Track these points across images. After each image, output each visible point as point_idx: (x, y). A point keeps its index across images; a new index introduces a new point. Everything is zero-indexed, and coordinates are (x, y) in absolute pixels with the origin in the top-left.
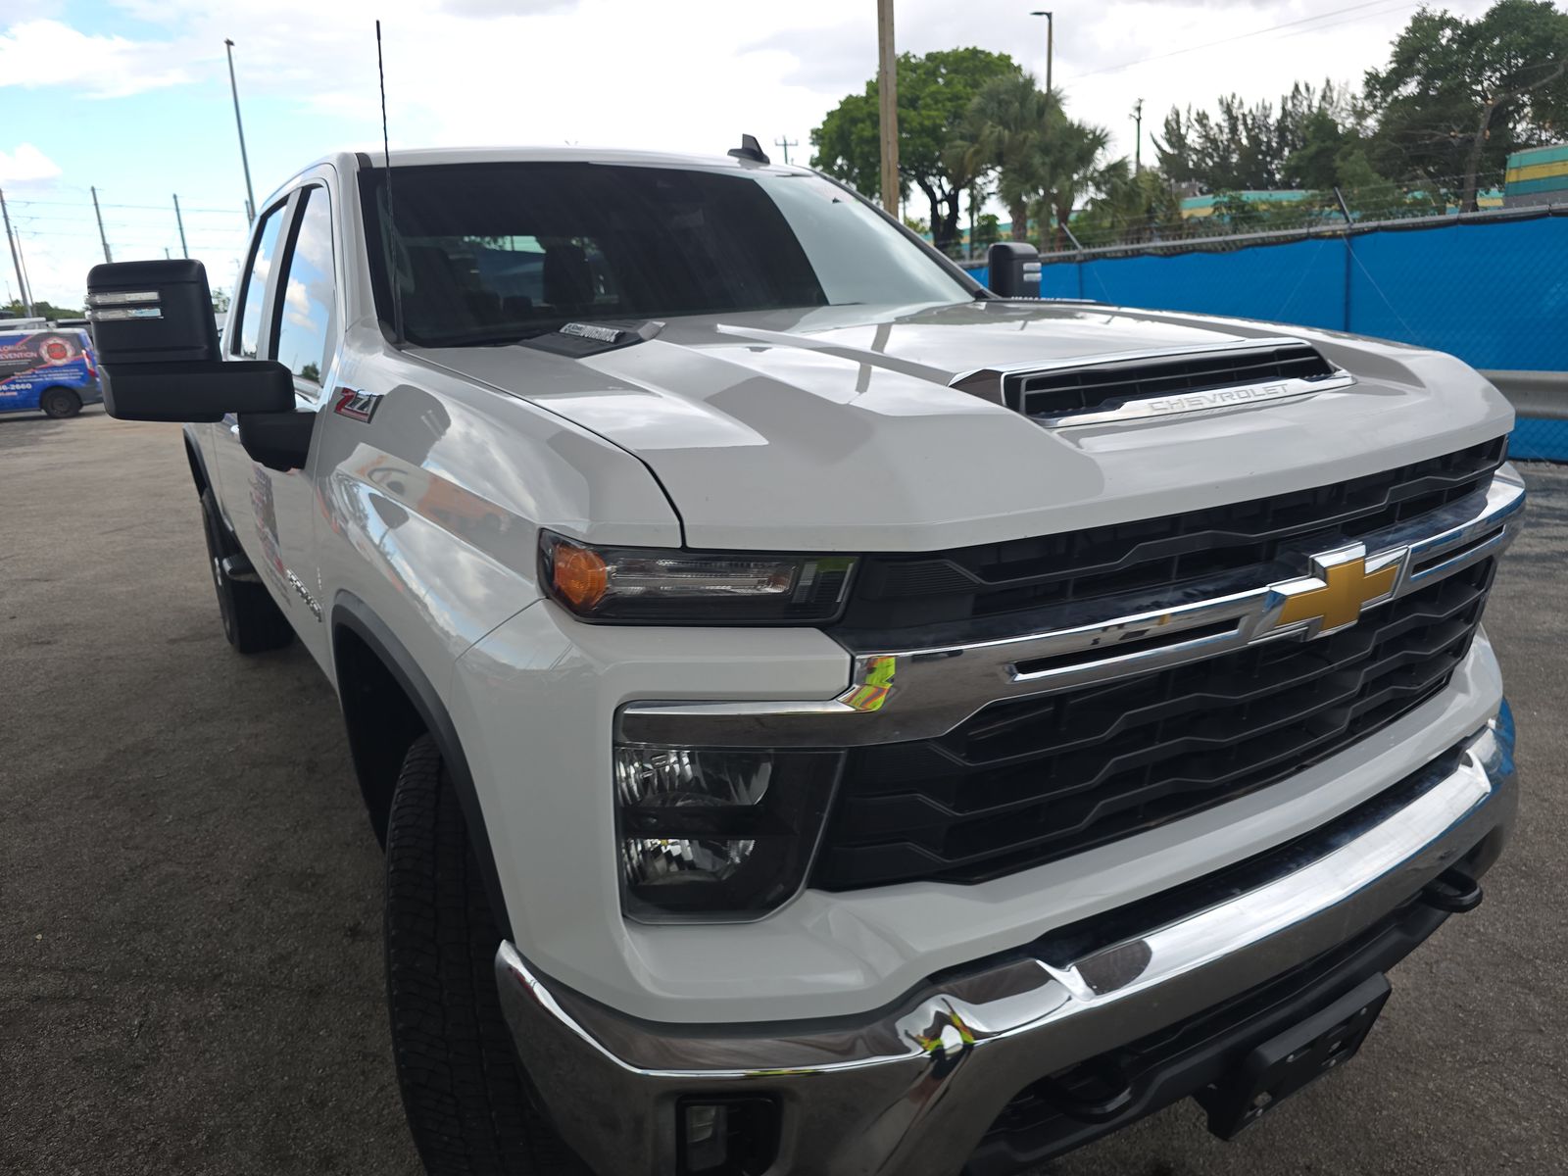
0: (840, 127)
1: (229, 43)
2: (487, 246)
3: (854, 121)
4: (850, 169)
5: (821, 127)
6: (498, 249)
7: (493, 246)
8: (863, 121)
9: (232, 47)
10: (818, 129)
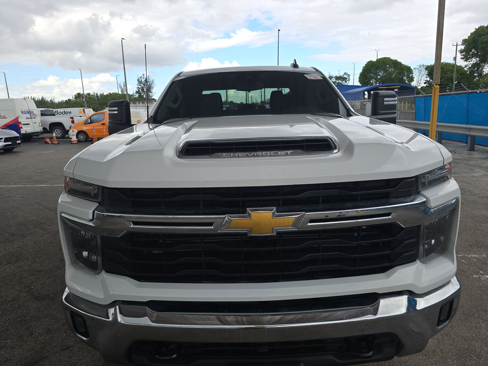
0: (474, 38)
1: (279, 30)
2: (343, 84)
3: (480, 36)
4: (478, 53)
5: (467, 38)
6: (346, 84)
7: (345, 84)
8: (484, 35)
9: (279, 31)
10: (466, 39)
